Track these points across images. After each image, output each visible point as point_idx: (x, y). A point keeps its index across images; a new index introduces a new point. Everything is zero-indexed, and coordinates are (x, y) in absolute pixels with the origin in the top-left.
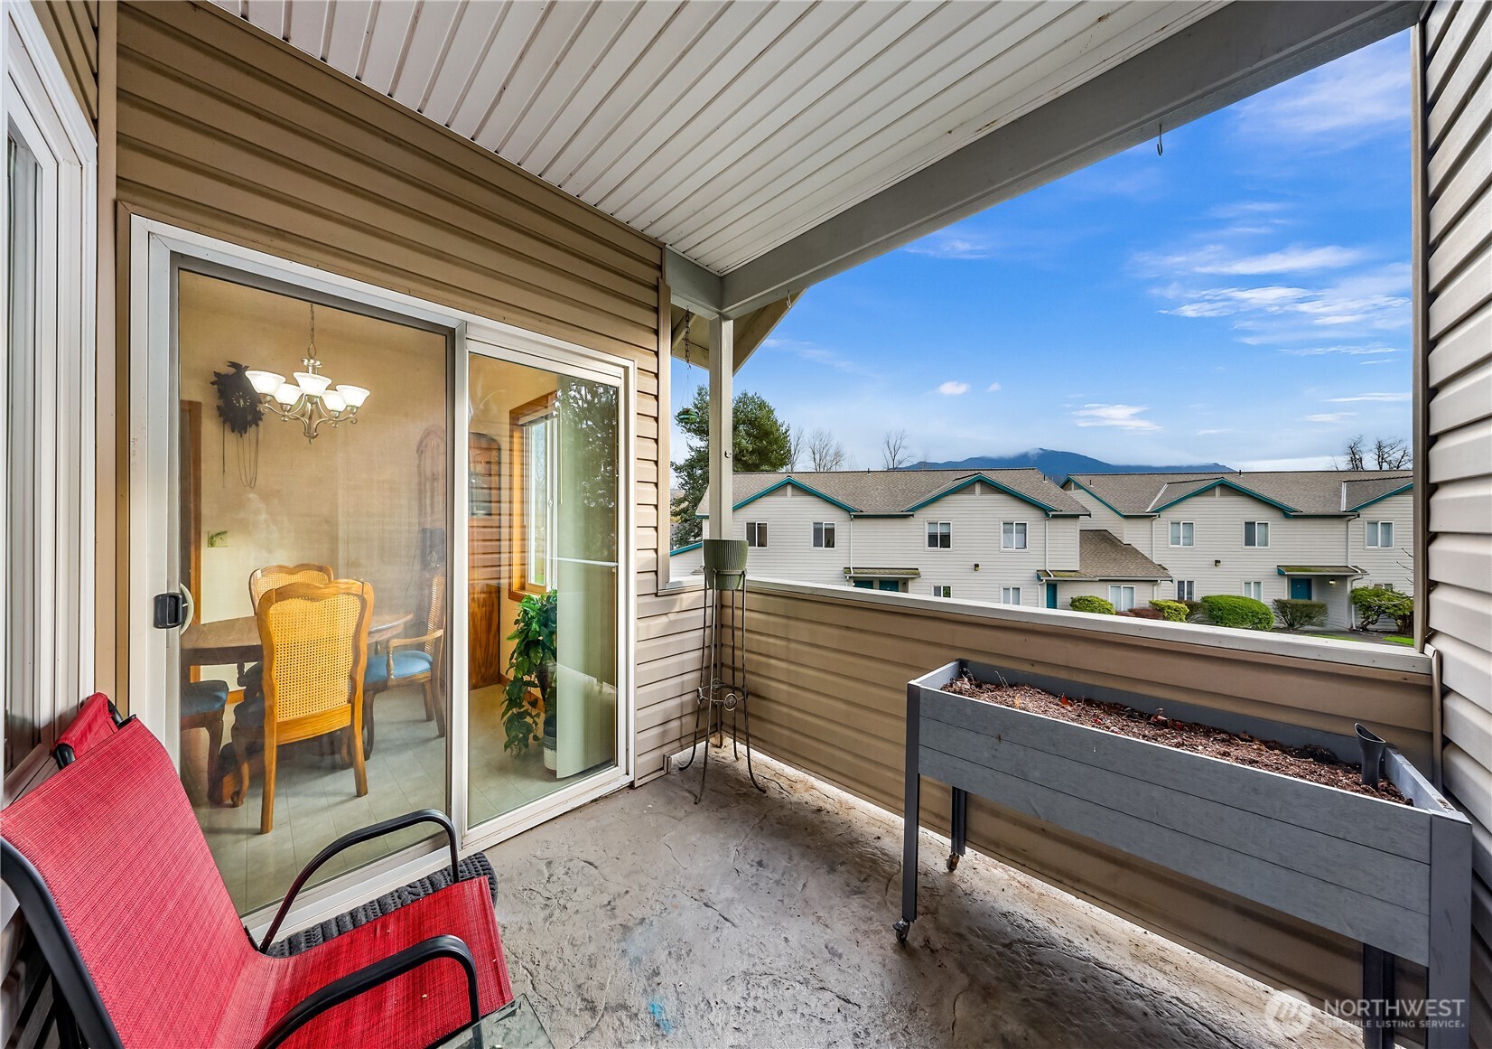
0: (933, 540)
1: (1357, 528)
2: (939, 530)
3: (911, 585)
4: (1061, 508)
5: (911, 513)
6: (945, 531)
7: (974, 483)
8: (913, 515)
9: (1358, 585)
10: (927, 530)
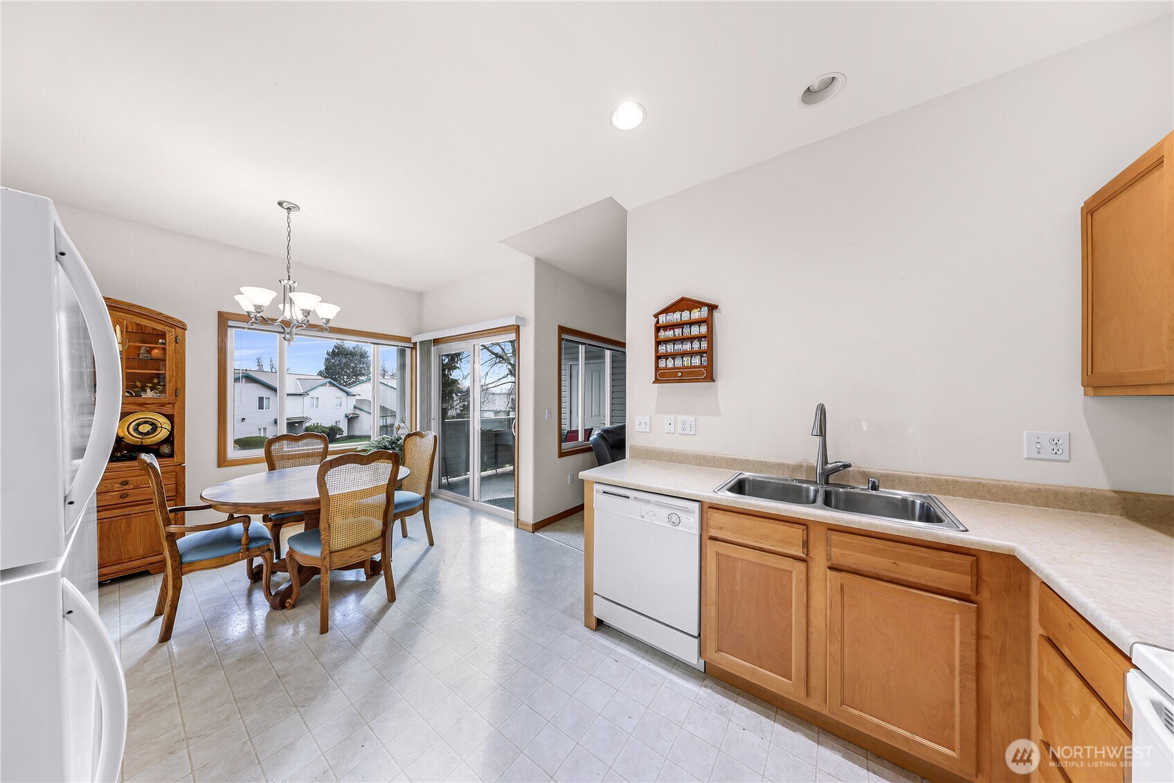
1: (307, 399)
9: (308, 424)
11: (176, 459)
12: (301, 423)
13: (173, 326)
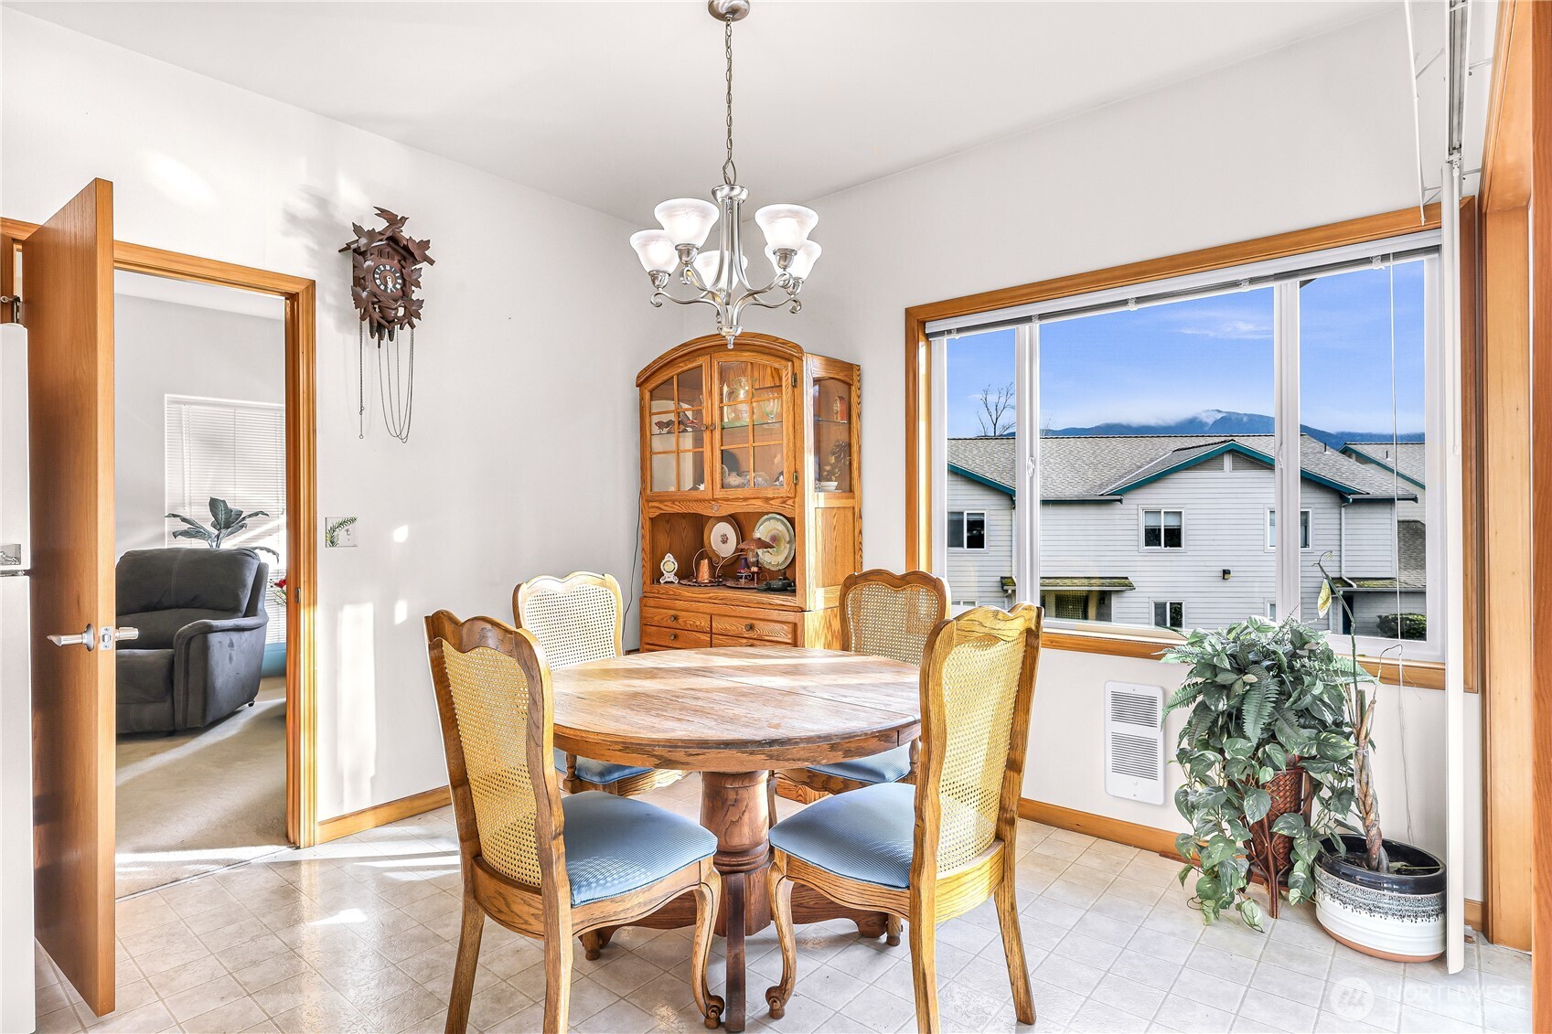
0: (1152, 536)
2: (1163, 522)
3: (1116, 604)
4: (1368, 490)
5: (1118, 497)
6: (1172, 522)
7: (1223, 454)
8: (1120, 501)
10: (1143, 522)
11: (797, 600)
13: (789, 357)
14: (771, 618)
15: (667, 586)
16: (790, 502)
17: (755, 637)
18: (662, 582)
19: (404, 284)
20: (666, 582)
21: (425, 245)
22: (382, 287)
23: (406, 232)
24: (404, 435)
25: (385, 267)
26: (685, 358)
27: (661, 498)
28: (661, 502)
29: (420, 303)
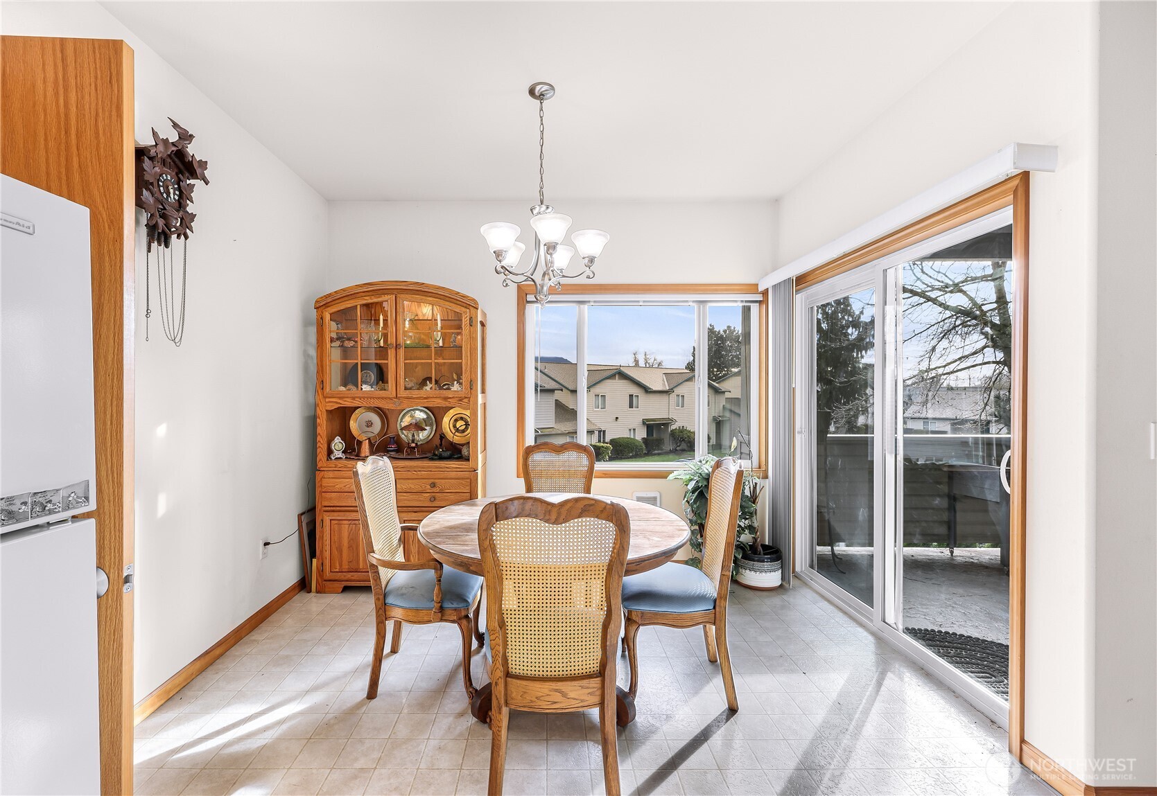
1: (673, 396)
4: (544, 385)
9: (673, 427)
11: (471, 463)
12: (666, 425)
13: (467, 306)
14: (449, 477)
15: (337, 462)
16: (466, 400)
17: (438, 491)
18: (333, 458)
19: (181, 196)
20: (336, 458)
21: (204, 165)
22: (165, 195)
23: (192, 149)
24: (177, 340)
25: (167, 177)
26: (370, 294)
27: (341, 396)
28: (340, 398)
29: (193, 216)
